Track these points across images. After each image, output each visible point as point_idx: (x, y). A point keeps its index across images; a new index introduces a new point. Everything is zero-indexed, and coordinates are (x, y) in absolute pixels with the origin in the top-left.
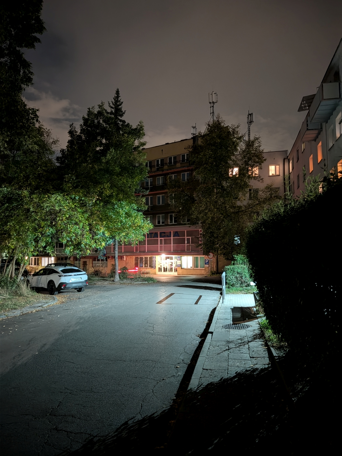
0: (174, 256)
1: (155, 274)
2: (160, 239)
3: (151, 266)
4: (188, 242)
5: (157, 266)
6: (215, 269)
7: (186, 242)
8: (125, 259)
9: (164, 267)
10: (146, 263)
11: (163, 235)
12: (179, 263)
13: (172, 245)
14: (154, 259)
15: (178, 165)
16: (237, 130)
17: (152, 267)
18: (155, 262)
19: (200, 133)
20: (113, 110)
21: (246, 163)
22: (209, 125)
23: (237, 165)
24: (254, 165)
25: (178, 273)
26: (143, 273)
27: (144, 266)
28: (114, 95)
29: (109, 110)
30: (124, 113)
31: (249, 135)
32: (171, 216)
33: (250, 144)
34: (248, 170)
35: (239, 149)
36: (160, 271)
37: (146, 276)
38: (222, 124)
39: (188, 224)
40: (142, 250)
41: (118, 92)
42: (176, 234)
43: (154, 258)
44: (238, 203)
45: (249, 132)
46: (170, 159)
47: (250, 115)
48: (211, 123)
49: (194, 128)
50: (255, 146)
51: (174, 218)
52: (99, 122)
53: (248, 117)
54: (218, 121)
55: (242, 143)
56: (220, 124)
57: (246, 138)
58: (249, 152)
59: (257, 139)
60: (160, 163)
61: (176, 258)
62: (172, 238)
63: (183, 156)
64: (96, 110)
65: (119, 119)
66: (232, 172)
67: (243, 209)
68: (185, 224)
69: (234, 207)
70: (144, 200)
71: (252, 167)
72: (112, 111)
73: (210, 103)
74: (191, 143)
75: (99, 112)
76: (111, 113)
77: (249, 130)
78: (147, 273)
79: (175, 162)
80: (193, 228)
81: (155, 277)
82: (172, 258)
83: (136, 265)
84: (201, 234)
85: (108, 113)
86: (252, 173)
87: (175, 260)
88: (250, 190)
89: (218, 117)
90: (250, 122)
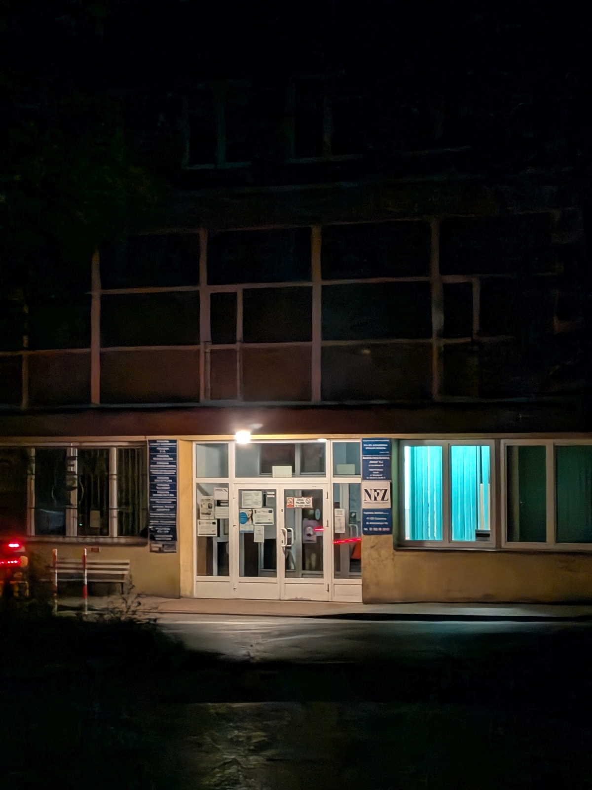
0: (330, 442)
1: (173, 592)
2: (214, 297)
3: (138, 529)
4: (457, 324)
5: (191, 529)
7: (437, 320)
9: (248, 538)
10: (93, 500)
12: (375, 494)
13: (317, 343)
14: (159, 466)
17: (144, 534)
18: (173, 487)
25: (365, 586)
27: (73, 525)
36: (209, 573)
43: (163, 458)
61: (347, 455)
62: (317, 284)
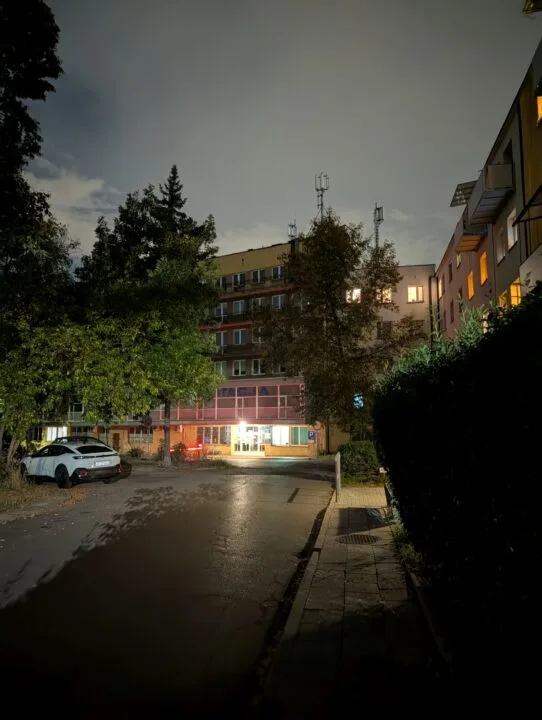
0: (259, 426)
1: (229, 454)
2: (238, 399)
3: (223, 442)
4: (283, 404)
5: (233, 442)
6: (324, 447)
7: (279, 403)
8: (181, 430)
9: (244, 444)
10: (215, 437)
11: (242, 391)
12: (268, 436)
13: (257, 407)
14: (227, 431)
15: (268, 283)
16: (358, 231)
17: (225, 443)
18: (230, 434)
19: (301, 235)
20: (167, 198)
21: (373, 284)
22: (315, 224)
23: (358, 286)
24: (384, 285)
25: (265, 453)
26: (211, 453)
27: (211, 441)
28: (168, 174)
29: (160, 197)
30: (183, 203)
31: (377, 239)
32: (256, 363)
33: (378, 253)
34: (375, 294)
35: (362, 261)
36: (237, 450)
37: (215, 457)
38: (336, 223)
39: (283, 375)
40: (209, 415)
41: (174, 171)
42: (264, 391)
43: (228, 429)
44: (361, 344)
45: (377, 236)
46: (255, 273)
47: (379, 209)
48: (319, 220)
49: (292, 226)
50: (386, 257)
51: (262, 366)
52: (144, 216)
53: (375, 213)
54: (329, 217)
55: (366, 252)
56: (332, 222)
57: (372, 244)
58: (377, 266)
59: (389, 246)
60: (239, 279)
61: (263, 428)
62: (257, 397)
63: (276, 269)
64: (141, 197)
65: (175, 211)
66: (351, 294)
67: (368, 352)
68: (278, 376)
69: (355, 351)
70: (214, 337)
71: (382, 289)
72: (165, 200)
73: (318, 190)
74: (287, 250)
75: (145, 201)
76: (164, 202)
77: (377, 233)
78: (217, 453)
79: (264, 279)
80: (289, 382)
81: (229, 459)
82: (256, 430)
83: (200, 441)
84: (302, 391)
85: (158, 202)
86: (382, 298)
87: (262, 431)
88: (379, 323)
89: (329, 213)
90: (379, 220)
